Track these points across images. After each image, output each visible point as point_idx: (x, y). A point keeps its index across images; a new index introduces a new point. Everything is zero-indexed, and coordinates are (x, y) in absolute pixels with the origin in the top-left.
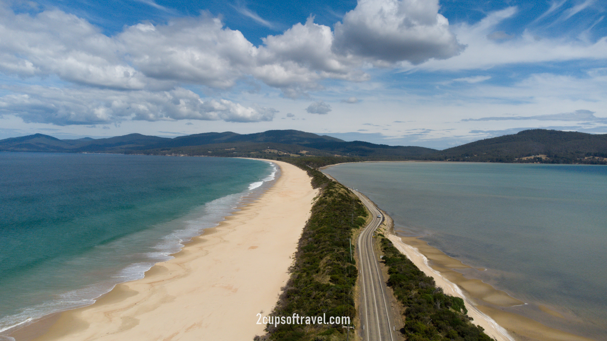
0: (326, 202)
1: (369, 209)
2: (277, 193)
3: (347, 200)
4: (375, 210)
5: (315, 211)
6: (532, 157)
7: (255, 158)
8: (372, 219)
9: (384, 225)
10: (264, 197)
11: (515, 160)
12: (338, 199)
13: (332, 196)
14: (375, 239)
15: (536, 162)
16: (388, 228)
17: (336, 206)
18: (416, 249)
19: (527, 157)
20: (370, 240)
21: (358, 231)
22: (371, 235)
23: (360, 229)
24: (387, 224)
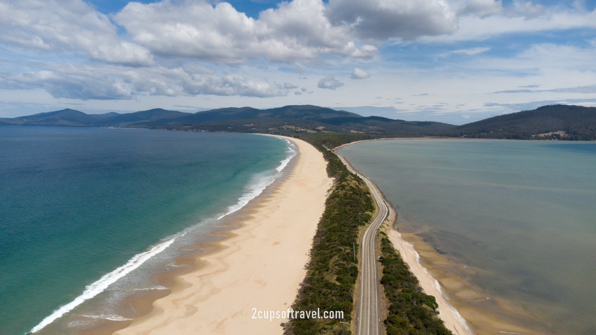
0: (338, 196)
1: (377, 202)
2: (295, 181)
3: (358, 193)
4: (382, 202)
5: (328, 205)
6: (550, 134)
7: (273, 134)
8: (378, 214)
9: (388, 220)
10: (283, 186)
11: (532, 136)
12: (349, 192)
13: (344, 189)
14: (377, 237)
15: (554, 139)
16: (390, 223)
17: (347, 201)
18: (411, 246)
19: (545, 134)
20: (373, 237)
21: (364, 228)
22: (375, 232)
23: (366, 226)
24: (390, 219)
